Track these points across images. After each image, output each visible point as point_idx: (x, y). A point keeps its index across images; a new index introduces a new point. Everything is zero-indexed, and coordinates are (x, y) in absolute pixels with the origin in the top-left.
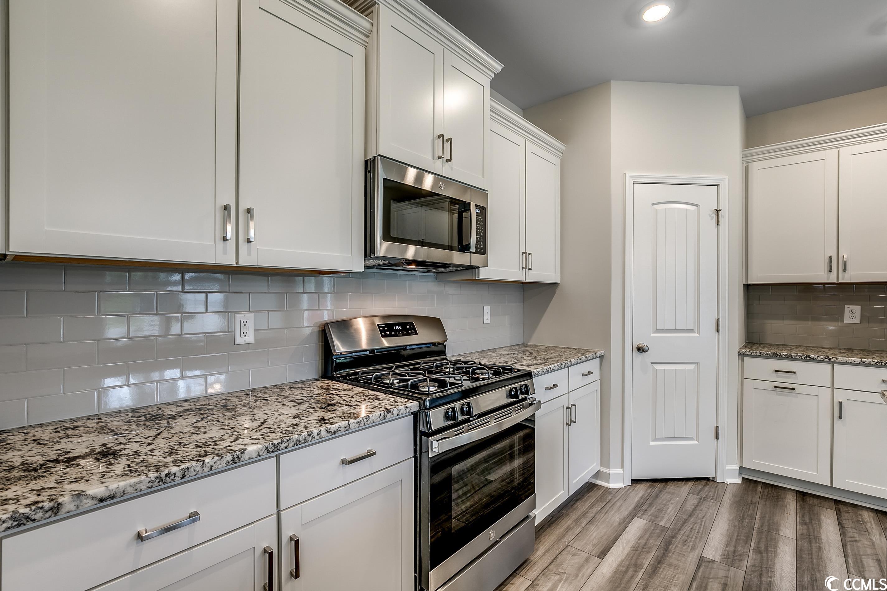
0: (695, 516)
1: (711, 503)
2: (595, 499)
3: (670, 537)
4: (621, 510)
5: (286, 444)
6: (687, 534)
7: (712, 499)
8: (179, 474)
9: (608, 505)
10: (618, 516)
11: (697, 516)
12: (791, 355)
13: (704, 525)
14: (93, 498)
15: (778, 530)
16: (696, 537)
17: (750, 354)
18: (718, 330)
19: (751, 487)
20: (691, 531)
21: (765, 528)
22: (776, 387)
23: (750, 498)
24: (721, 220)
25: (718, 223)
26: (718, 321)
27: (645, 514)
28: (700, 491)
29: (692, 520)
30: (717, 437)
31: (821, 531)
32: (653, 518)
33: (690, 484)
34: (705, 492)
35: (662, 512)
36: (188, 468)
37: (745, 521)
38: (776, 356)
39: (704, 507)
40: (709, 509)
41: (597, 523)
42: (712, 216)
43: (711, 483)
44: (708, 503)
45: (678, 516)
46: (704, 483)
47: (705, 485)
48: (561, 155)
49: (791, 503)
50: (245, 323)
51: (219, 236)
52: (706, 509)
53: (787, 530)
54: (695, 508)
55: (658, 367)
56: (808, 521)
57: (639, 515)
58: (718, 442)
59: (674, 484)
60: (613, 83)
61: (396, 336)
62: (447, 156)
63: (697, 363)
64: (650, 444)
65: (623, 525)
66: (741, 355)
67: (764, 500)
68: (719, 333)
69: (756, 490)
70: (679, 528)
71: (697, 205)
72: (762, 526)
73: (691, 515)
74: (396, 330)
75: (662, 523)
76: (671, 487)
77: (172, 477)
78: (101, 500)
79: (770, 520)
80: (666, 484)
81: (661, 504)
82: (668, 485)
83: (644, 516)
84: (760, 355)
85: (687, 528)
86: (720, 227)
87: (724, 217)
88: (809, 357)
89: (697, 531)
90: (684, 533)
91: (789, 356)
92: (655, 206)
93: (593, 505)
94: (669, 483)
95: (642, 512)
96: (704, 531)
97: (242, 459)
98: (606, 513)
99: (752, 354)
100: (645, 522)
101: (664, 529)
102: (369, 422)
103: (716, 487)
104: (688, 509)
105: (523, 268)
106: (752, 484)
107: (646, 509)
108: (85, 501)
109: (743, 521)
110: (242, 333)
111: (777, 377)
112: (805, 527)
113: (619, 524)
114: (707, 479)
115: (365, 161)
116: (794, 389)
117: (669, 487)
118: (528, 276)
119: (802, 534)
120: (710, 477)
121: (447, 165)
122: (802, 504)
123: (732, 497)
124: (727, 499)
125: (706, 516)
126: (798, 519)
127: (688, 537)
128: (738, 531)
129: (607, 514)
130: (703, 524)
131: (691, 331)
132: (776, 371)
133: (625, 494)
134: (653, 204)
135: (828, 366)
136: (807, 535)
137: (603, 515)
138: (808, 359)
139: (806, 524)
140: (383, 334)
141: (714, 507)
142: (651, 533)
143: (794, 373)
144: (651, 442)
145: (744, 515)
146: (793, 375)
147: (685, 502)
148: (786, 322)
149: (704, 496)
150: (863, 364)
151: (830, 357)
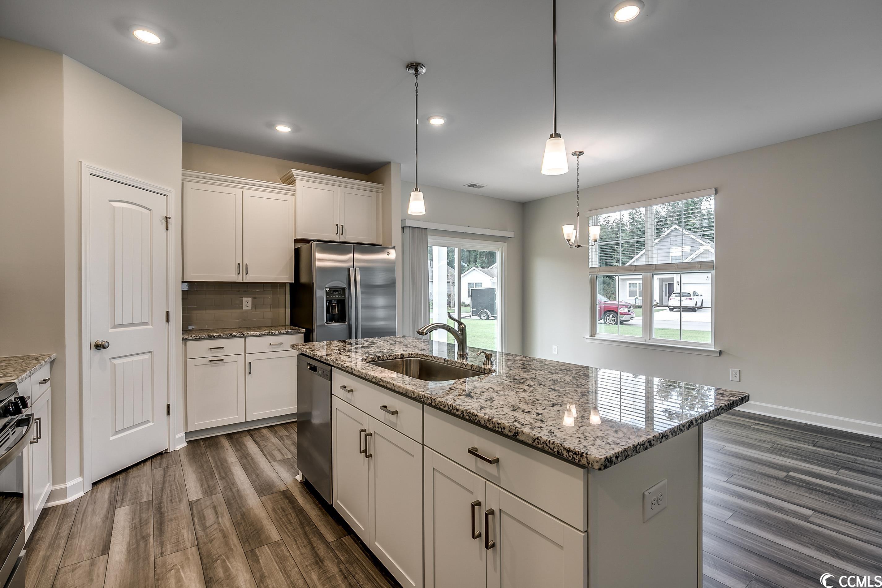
0: (168, 482)
1: (174, 468)
2: (58, 519)
3: (158, 504)
4: (97, 512)
6: (169, 495)
7: (173, 464)
9: (78, 516)
10: (97, 518)
11: (169, 481)
12: (221, 335)
13: (179, 483)
15: (226, 461)
16: (177, 493)
17: (192, 338)
18: (168, 321)
19: (196, 444)
20: (171, 492)
21: (219, 464)
22: (211, 361)
23: (199, 451)
24: (170, 226)
25: (167, 228)
26: (168, 313)
27: (124, 502)
28: (160, 464)
29: (167, 485)
30: (169, 414)
31: (249, 450)
32: (134, 501)
33: (149, 463)
34: (164, 462)
35: (138, 493)
37: (204, 466)
38: (211, 337)
39: (170, 472)
40: (175, 472)
41: (78, 535)
42: (162, 221)
43: (165, 455)
44: (172, 468)
45: (154, 488)
46: (159, 457)
47: (162, 458)
49: (225, 443)
52: (173, 473)
53: (231, 458)
54: (164, 476)
55: (116, 361)
56: (239, 448)
57: (119, 505)
58: (169, 417)
59: (135, 469)
60: (64, 57)
63: (151, 352)
64: (110, 440)
65: (108, 520)
66: (185, 340)
67: (208, 449)
68: (168, 323)
69: (200, 445)
70: (161, 495)
71: (150, 210)
72: (216, 464)
73: (164, 482)
75: (145, 500)
76: (133, 473)
79: (219, 458)
80: (127, 473)
81: (133, 488)
82: (130, 473)
83: (124, 504)
84: (199, 338)
85: (167, 492)
86: (169, 232)
87: (171, 224)
88: (232, 335)
89: (176, 489)
90: (167, 496)
91: (219, 336)
92: (111, 203)
93: (60, 525)
94: (129, 471)
95: (120, 503)
96: (181, 486)
98: (82, 522)
99: (194, 338)
100: (128, 507)
101: (148, 503)
103: (171, 456)
104: (159, 479)
106: (196, 442)
107: (122, 498)
109: (203, 467)
111: (211, 353)
112: (240, 452)
113: (104, 522)
114: (161, 454)
116: (223, 360)
117: (131, 473)
119: (240, 457)
120: (163, 451)
122: (232, 440)
123: (187, 456)
124: (184, 459)
125: (176, 478)
126: (234, 449)
127: (171, 496)
128: (204, 474)
129: (84, 523)
130: (177, 483)
131: (146, 324)
132: (211, 349)
133: (90, 498)
134: (110, 201)
135: (243, 339)
136: (227, 486)
137: (79, 526)
138: (231, 336)
139: (239, 450)
141: (178, 469)
142: (140, 511)
143: (223, 348)
144: (111, 438)
145: (201, 464)
146: (222, 350)
147: (154, 477)
148: (208, 311)
149: (166, 465)
150: (261, 335)
151: (244, 333)
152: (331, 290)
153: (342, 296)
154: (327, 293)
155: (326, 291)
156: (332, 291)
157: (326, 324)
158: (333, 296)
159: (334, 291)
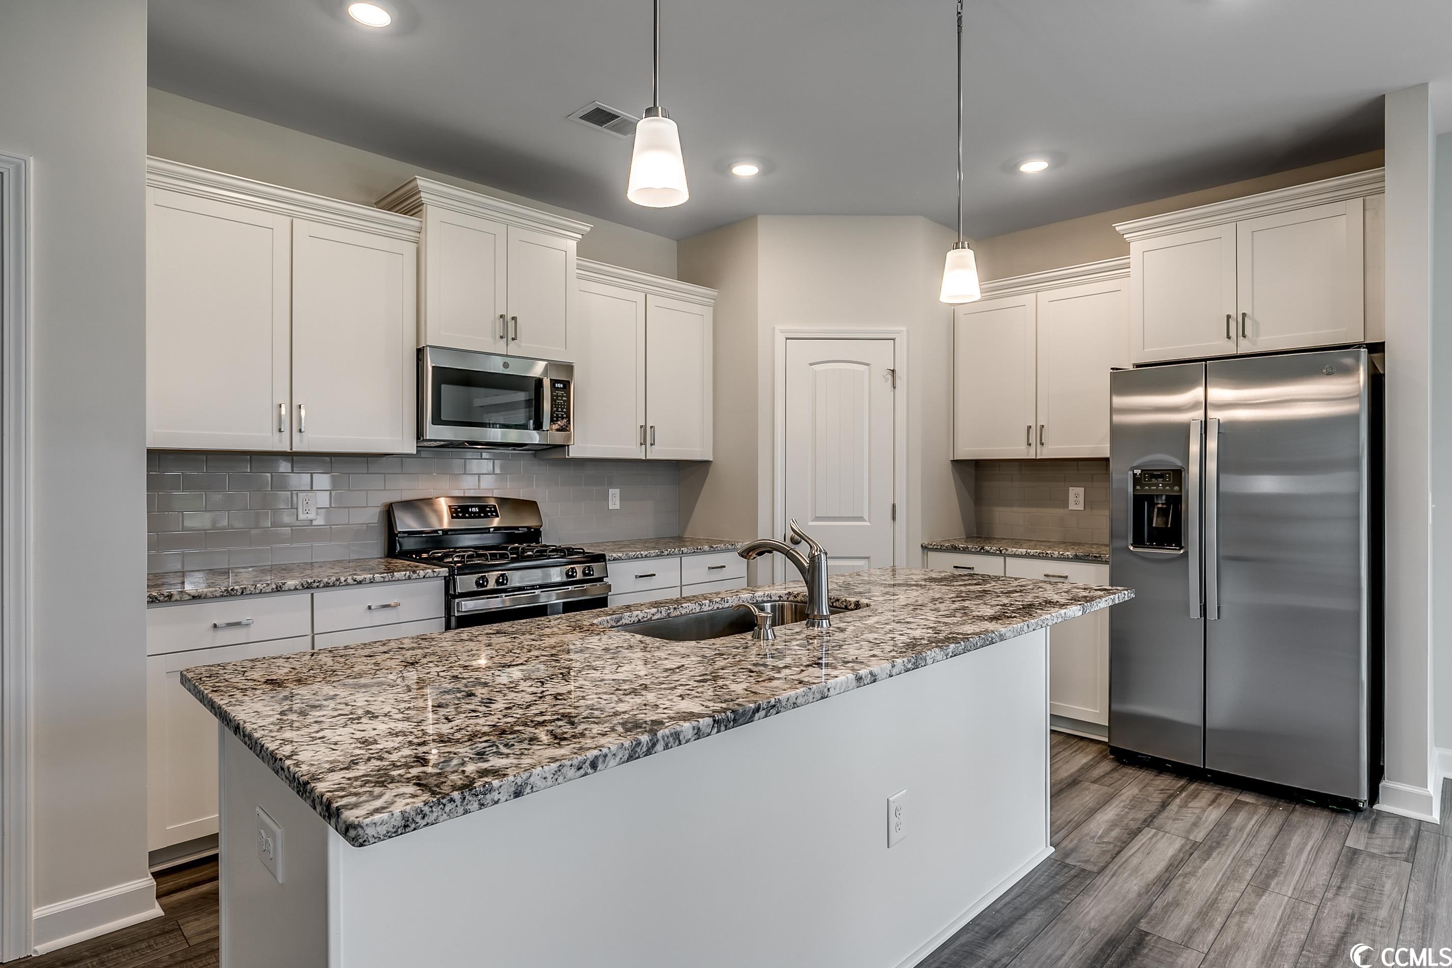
5: (318, 584)
8: (240, 591)
12: (968, 548)
14: (189, 595)
17: (932, 547)
18: (894, 518)
24: (898, 382)
25: (894, 387)
26: (894, 506)
36: (245, 588)
38: (955, 549)
42: (887, 377)
48: (713, 301)
50: (307, 501)
51: (276, 429)
60: (759, 217)
61: (470, 517)
62: (511, 335)
63: (868, 558)
66: (924, 549)
68: (895, 521)
71: (868, 365)
74: (472, 512)
77: (235, 592)
78: (194, 597)
84: (941, 548)
86: (897, 390)
87: (900, 379)
88: (983, 550)
91: (966, 548)
92: (812, 366)
97: (283, 589)
99: (934, 547)
102: (394, 578)
105: (641, 444)
108: (185, 596)
110: (304, 509)
115: (417, 349)
118: (651, 452)
121: (512, 344)
131: (861, 519)
132: (956, 567)
134: (811, 364)
135: (1001, 560)
140: (454, 515)
143: (972, 569)
148: (1014, 509)
150: (1027, 556)
151: (1001, 549)
152: (1145, 474)
153: (1172, 486)
154: (1136, 480)
155: (1135, 475)
156: (1146, 476)
157: (1132, 548)
158: (1150, 485)
159: (1152, 476)
